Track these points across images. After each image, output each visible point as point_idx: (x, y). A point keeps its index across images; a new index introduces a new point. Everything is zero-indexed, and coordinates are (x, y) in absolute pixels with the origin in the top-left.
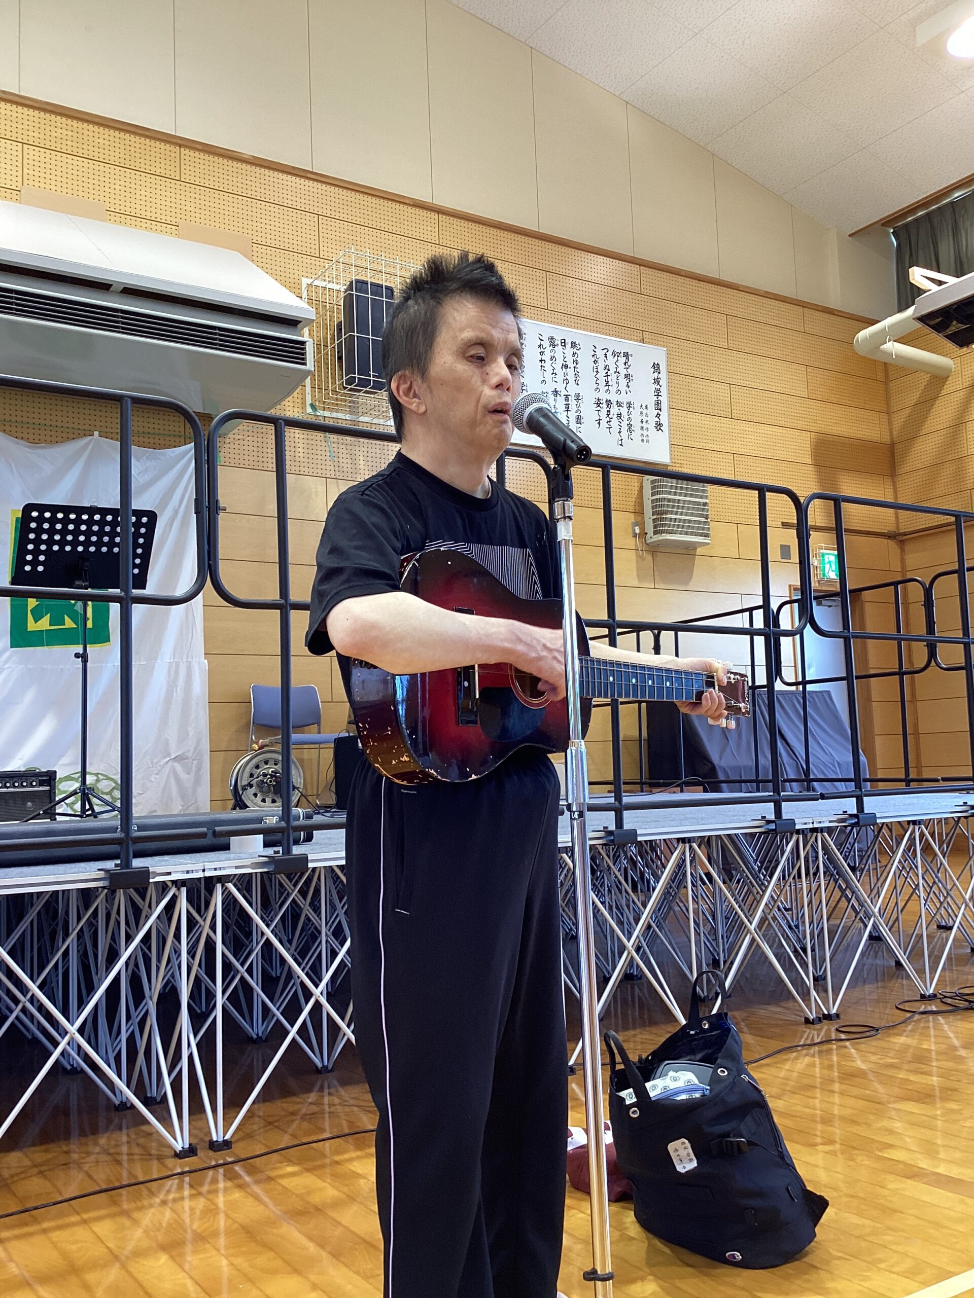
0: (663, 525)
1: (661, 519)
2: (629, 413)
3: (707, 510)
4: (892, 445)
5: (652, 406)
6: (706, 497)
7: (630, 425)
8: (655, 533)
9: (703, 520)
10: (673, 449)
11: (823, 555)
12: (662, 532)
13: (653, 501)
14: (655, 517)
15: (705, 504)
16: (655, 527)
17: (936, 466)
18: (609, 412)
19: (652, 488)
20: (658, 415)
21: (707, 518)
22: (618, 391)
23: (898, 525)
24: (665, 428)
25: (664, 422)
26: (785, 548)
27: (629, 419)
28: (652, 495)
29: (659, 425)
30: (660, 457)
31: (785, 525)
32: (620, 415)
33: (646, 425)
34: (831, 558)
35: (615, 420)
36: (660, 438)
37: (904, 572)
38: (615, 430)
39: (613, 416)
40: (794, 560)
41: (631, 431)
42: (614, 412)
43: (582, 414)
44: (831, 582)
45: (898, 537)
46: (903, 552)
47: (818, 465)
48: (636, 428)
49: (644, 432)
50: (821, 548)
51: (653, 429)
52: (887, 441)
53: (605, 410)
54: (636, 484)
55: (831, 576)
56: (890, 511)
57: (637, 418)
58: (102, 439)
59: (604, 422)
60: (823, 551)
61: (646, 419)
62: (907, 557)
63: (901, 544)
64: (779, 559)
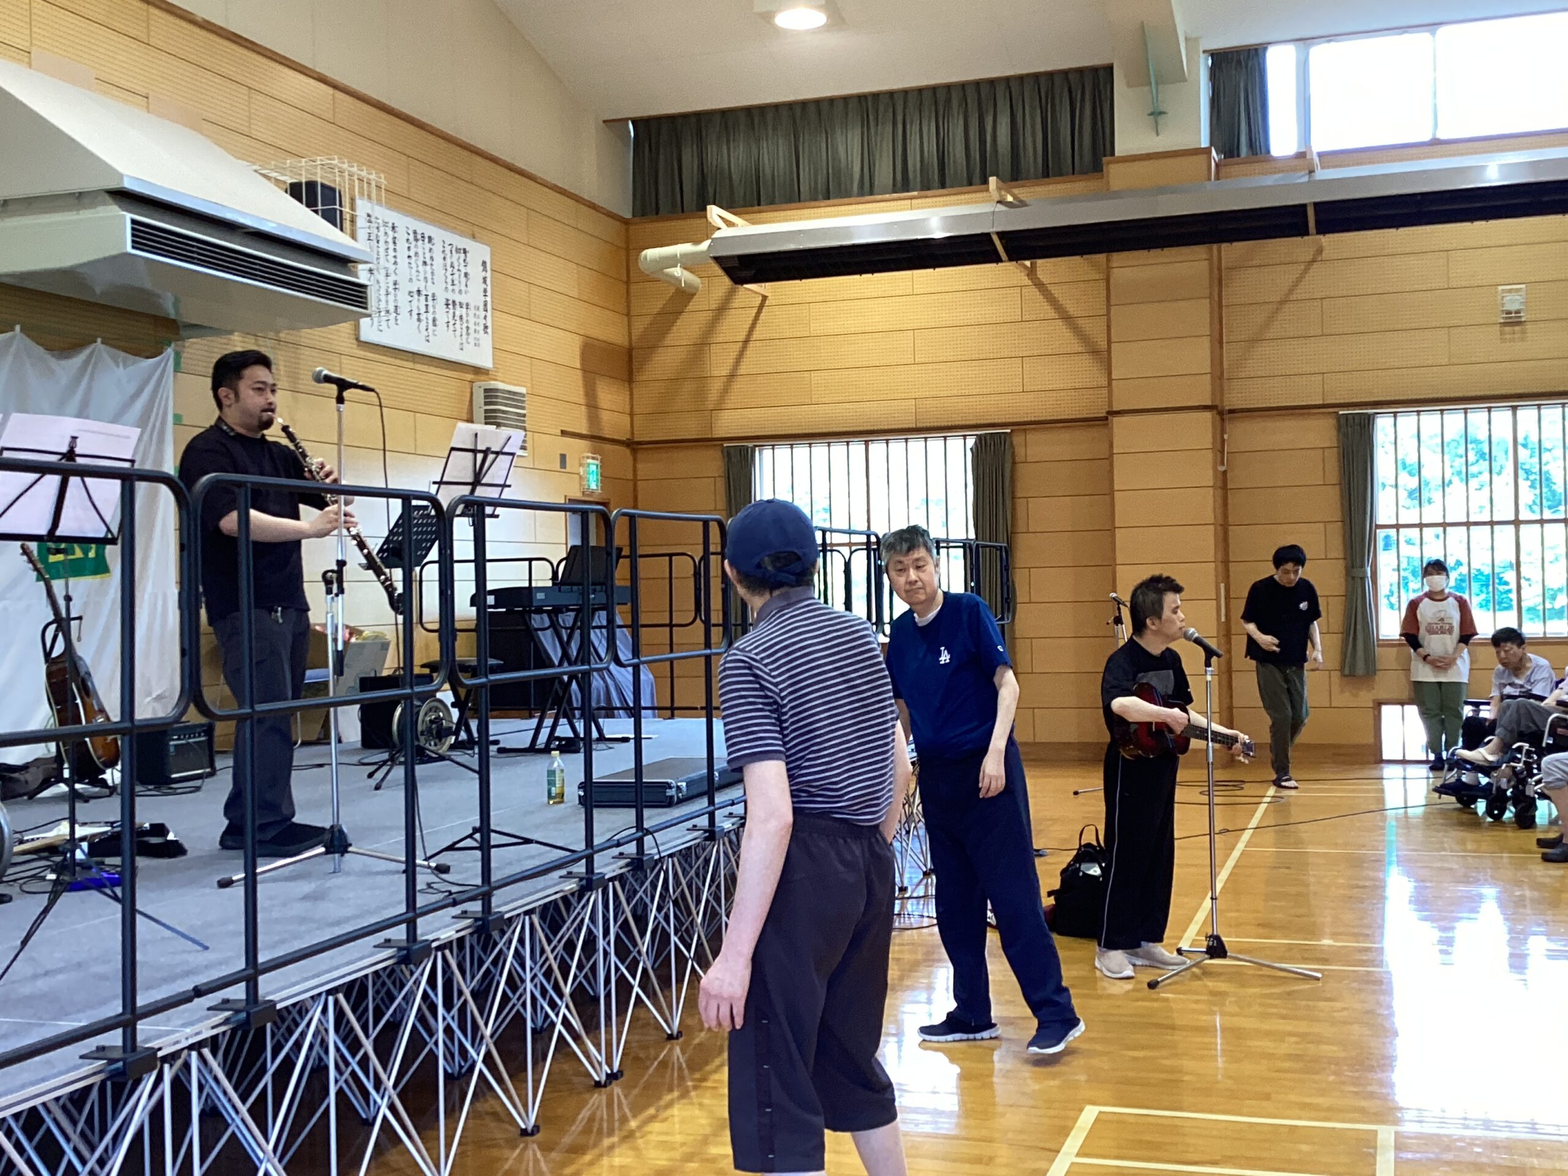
2: (467, 315)
3: (525, 422)
4: (630, 351)
5: (482, 307)
6: (523, 408)
7: (468, 328)
10: (495, 353)
11: (589, 464)
13: (486, 411)
15: (524, 416)
17: (676, 381)
18: (454, 314)
19: (486, 397)
20: (485, 317)
22: (460, 292)
23: (632, 433)
24: (489, 330)
25: (489, 324)
26: (563, 457)
27: (467, 321)
28: (486, 404)
29: (486, 327)
30: (486, 362)
31: (564, 433)
32: (461, 318)
33: (477, 328)
34: (593, 468)
35: (458, 322)
36: (487, 341)
37: (635, 481)
38: (458, 333)
39: (457, 318)
40: (567, 470)
41: (468, 334)
42: (458, 313)
43: (437, 316)
44: (593, 492)
45: (633, 445)
46: (635, 460)
47: (585, 370)
48: (471, 331)
49: (477, 336)
50: (588, 458)
51: (482, 332)
52: (626, 344)
53: (451, 311)
54: (469, 390)
55: (593, 486)
56: (627, 419)
57: (472, 320)
58: (103, 347)
59: (451, 324)
60: (590, 461)
61: (477, 321)
62: (639, 466)
63: (634, 452)
64: (558, 469)
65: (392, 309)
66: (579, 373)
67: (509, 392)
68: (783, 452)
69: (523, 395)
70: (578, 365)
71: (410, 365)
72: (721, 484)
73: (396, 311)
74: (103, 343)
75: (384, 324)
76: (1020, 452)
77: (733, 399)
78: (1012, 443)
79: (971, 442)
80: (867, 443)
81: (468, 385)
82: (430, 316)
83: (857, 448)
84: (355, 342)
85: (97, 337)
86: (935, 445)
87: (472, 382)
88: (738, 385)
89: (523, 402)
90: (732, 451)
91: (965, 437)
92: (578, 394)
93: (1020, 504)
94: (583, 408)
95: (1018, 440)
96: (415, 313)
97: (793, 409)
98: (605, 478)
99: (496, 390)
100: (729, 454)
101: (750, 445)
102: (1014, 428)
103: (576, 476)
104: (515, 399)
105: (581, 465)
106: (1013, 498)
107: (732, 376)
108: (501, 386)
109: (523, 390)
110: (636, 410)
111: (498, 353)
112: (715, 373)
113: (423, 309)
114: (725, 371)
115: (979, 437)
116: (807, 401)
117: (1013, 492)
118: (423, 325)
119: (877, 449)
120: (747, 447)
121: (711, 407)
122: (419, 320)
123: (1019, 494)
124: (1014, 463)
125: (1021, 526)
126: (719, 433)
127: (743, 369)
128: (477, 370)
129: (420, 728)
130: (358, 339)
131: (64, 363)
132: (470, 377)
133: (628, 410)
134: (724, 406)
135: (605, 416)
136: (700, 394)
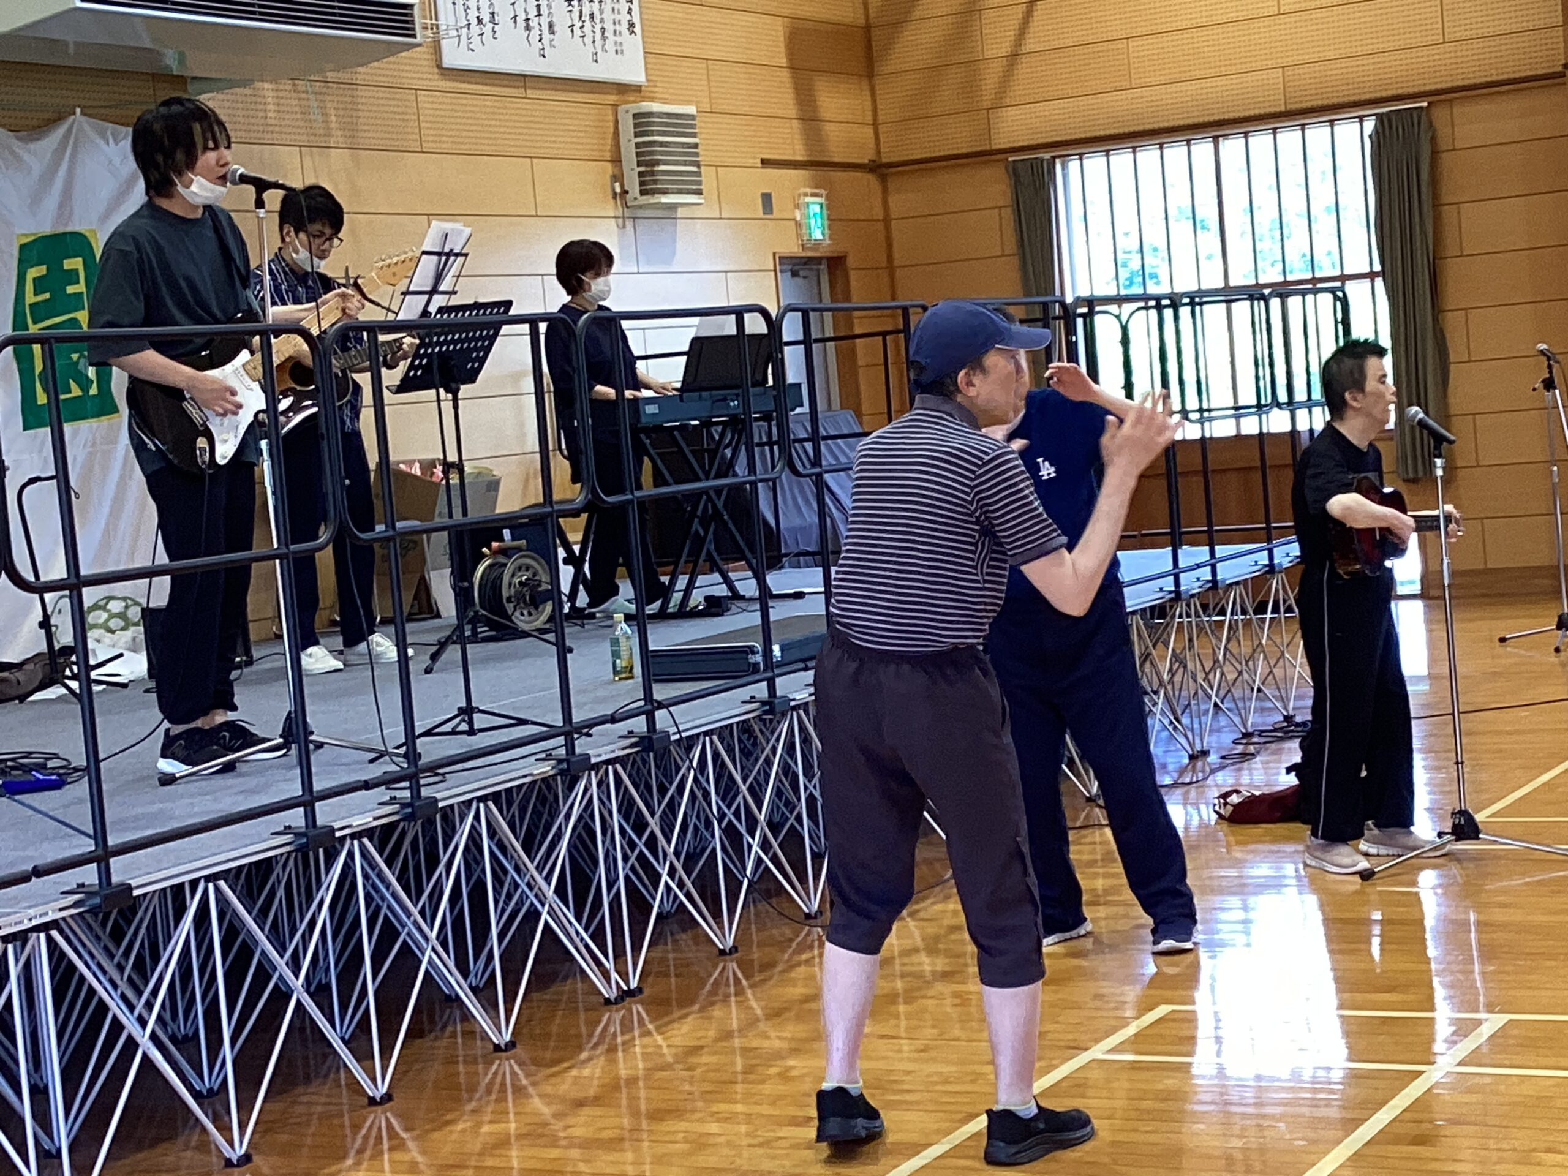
0: (655, 182)
1: (653, 173)
2: (601, 12)
3: (697, 155)
4: (867, 28)
6: (694, 135)
7: (603, 30)
8: (643, 193)
9: (694, 169)
10: (649, 60)
11: (808, 204)
12: (652, 192)
13: (638, 145)
14: (642, 169)
15: (696, 146)
16: (642, 184)
17: (937, 69)
18: (581, 12)
19: (636, 125)
20: (630, 12)
21: (699, 166)
23: (879, 152)
24: (637, 29)
25: (636, 20)
26: (767, 198)
27: (602, 20)
28: (636, 135)
29: (631, 25)
30: (637, 75)
31: (765, 163)
32: (592, 16)
33: (618, 27)
34: (817, 208)
35: (588, 24)
36: (634, 45)
37: (887, 221)
38: (588, 40)
39: (586, 18)
40: (776, 214)
41: (604, 38)
42: (586, 11)
43: (554, 20)
44: (817, 244)
45: (879, 169)
46: (885, 191)
47: (794, 68)
48: (609, 34)
49: (619, 39)
50: (806, 195)
51: (626, 32)
52: (862, 21)
53: (576, 10)
54: (611, 118)
55: (817, 235)
56: (869, 131)
57: (608, 16)
58: (84, 119)
59: (576, 29)
60: (809, 199)
61: (617, 17)
62: (893, 200)
63: (883, 179)
64: (761, 215)
65: (486, 18)
66: (785, 74)
67: (669, 115)
68: (1095, 163)
69: (692, 117)
70: (784, 62)
71: (520, 92)
72: (1008, 214)
73: (492, 20)
74: (83, 114)
75: (476, 40)
76: (1443, 133)
77: (1018, 90)
78: (1431, 125)
79: (1370, 125)
80: (1216, 139)
81: (609, 111)
82: (545, 21)
83: (1203, 149)
84: (436, 70)
85: (74, 107)
86: (1318, 134)
87: (615, 106)
88: (1024, 69)
89: (693, 126)
90: (1019, 165)
91: (1361, 119)
92: (785, 102)
93: (1448, 214)
94: (795, 123)
95: (1440, 115)
96: (520, 20)
97: (1109, 97)
98: (834, 221)
99: (650, 114)
100: (1015, 170)
101: (1047, 156)
102: (1431, 99)
103: (793, 223)
104: (681, 123)
105: (797, 206)
106: (1437, 205)
107: (1014, 56)
108: (656, 107)
109: (691, 110)
110: (881, 118)
111: (652, 59)
112: (989, 54)
113: (533, 12)
114: (1005, 49)
115: (1380, 117)
116: (1126, 84)
117: (1435, 196)
118: (535, 33)
119: (1232, 147)
120: (1042, 160)
121: (986, 104)
122: (528, 28)
123: (1446, 198)
124: (1435, 153)
125: (1451, 247)
126: (1001, 142)
127: (1029, 45)
128: (623, 89)
129: (505, 593)
130: (439, 66)
131: (32, 146)
132: (612, 98)
133: (869, 119)
134: (1008, 101)
135: (832, 131)
136: (970, 87)
